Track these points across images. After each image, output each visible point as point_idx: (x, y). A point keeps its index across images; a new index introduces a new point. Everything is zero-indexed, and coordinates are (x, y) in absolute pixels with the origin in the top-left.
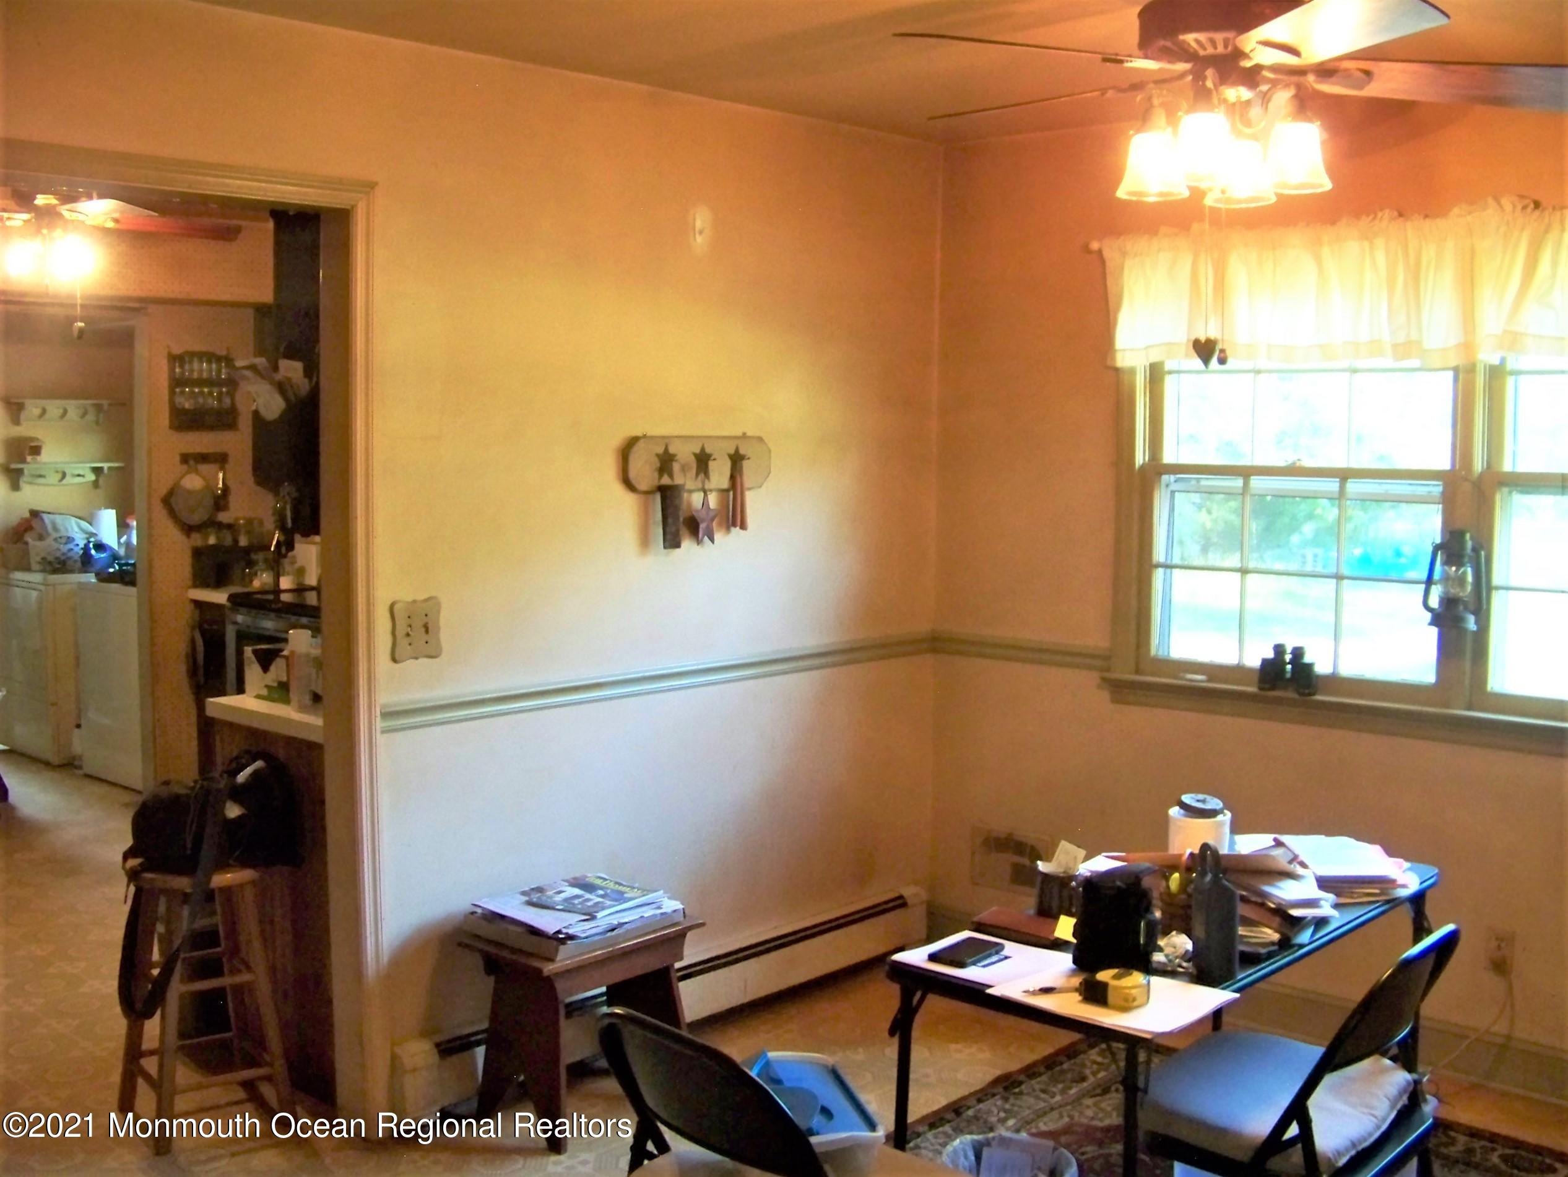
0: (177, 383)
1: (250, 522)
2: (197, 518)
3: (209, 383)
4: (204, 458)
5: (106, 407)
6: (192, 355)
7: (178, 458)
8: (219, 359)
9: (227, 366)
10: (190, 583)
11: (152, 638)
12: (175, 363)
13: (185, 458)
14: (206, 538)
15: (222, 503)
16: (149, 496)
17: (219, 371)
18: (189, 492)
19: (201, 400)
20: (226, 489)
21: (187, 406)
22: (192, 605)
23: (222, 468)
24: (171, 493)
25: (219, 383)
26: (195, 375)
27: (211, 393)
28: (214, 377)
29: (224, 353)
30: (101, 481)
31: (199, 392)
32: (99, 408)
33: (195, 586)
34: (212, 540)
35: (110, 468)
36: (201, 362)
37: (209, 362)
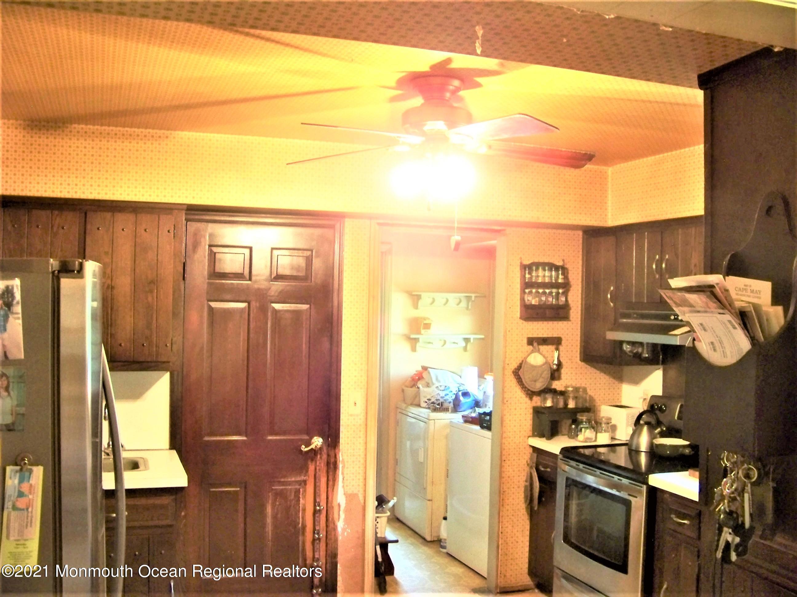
0: (527, 285)
1: (576, 390)
2: (539, 386)
3: (551, 285)
4: (544, 341)
5: (473, 299)
6: (538, 265)
7: (525, 341)
8: (557, 268)
9: (563, 274)
10: (530, 433)
11: (501, 472)
12: (525, 270)
13: (531, 341)
14: (545, 400)
15: (556, 374)
16: (504, 369)
17: (557, 277)
18: (534, 367)
19: (543, 299)
20: (559, 365)
21: (533, 303)
22: (531, 450)
23: (557, 349)
24: (520, 367)
25: (556, 285)
26: (540, 280)
27: (551, 293)
28: (554, 281)
29: (560, 263)
30: (469, 347)
31: (542, 292)
32: (468, 298)
33: (534, 436)
34: (549, 404)
35: (474, 339)
36: (544, 270)
37: (550, 270)
